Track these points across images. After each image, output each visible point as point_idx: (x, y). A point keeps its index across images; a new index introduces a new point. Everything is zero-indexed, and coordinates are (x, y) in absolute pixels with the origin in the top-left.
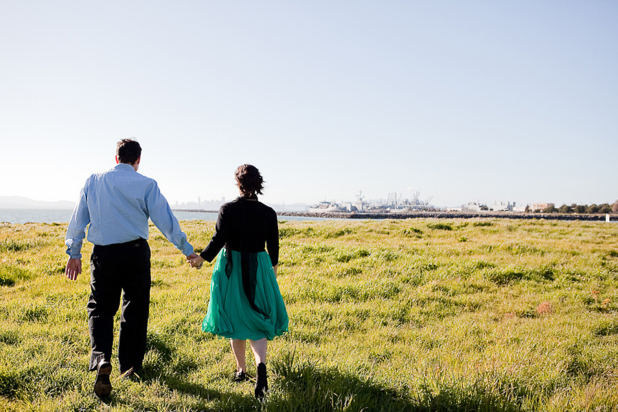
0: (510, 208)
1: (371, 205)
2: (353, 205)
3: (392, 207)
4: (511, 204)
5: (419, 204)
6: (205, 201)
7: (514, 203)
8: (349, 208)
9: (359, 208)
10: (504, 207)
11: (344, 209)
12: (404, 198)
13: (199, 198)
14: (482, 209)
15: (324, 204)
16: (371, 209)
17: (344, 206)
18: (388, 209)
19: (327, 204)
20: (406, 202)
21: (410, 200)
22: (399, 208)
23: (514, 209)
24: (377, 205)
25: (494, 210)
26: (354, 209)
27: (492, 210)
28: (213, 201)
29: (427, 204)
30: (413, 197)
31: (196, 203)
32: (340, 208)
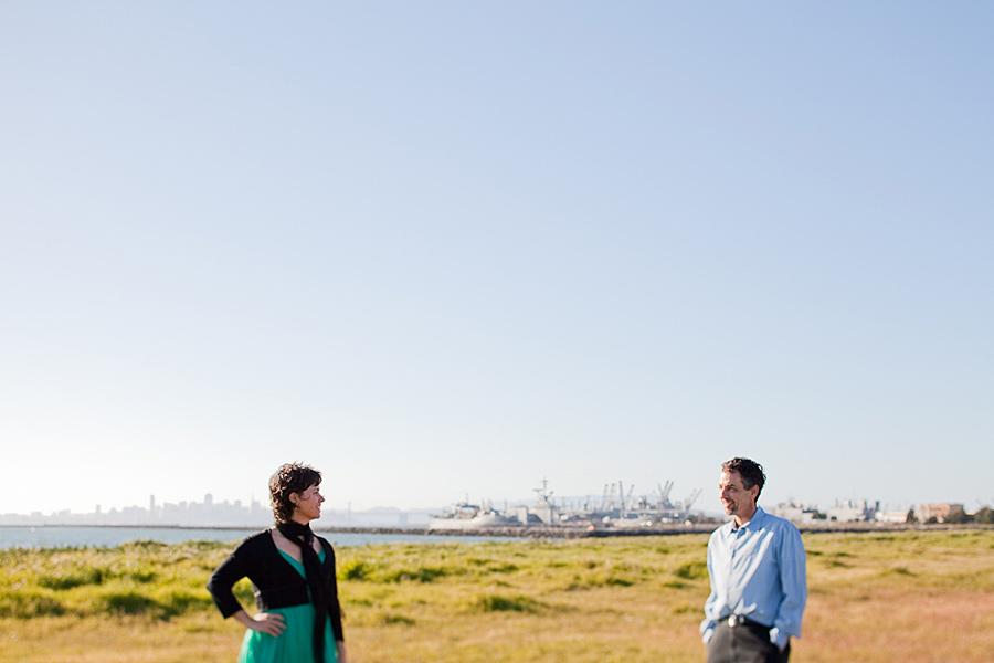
0: (869, 514)
1: (569, 512)
2: (532, 511)
3: (615, 514)
4: (871, 505)
5: (670, 507)
6: (166, 505)
7: (877, 503)
8: (523, 518)
9: (545, 516)
10: (857, 513)
11: (513, 520)
12: (638, 494)
13: (152, 497)
14: (814, 518)
15: (466, 510)
16: (570, 519)
17: (510, 513)
18: (606, 520)
19: (472, 510)
20: (644, 503)
21: (653, 501)
22: (631, 516)
23: (879, 515)
24: (581, 511)
25: (839, 519)
26: (534, 519)
27: (834, 518)
28: (183, 504)
29: (688, 507)
30: (659, 493)
31: (143, 510)
32: (504, 519)
